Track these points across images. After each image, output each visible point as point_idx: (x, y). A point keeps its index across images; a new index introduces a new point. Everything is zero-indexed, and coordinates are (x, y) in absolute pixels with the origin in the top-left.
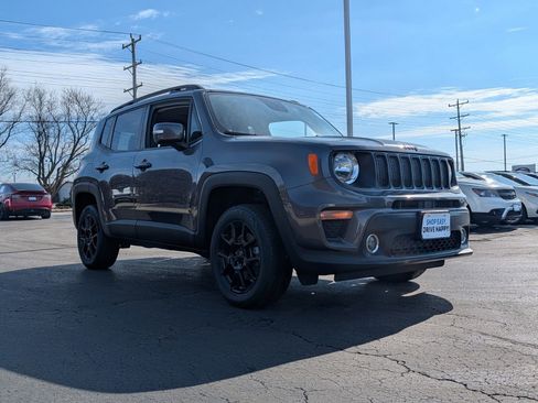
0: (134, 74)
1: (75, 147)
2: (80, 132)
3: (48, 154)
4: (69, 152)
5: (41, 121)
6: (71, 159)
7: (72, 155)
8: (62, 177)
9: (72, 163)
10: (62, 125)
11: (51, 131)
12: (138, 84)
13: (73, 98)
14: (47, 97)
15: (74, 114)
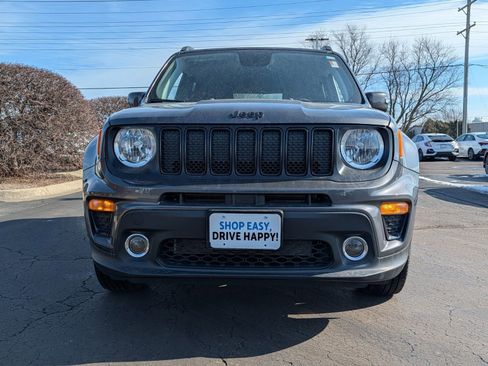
0: (468, 15)
1: (423, 92)
2: (429, 79)
3: (399, 100)
4: (417, 98)
5: (394, 71)
6: (419, 104)
7: (420, 101)
8: (410, 122)
9: (420, 108)
10: (412, 73)
11: (402, 79)
12: (471, 23)
13: (424, 46)
14: (399, 49)
15: (423, 62)
